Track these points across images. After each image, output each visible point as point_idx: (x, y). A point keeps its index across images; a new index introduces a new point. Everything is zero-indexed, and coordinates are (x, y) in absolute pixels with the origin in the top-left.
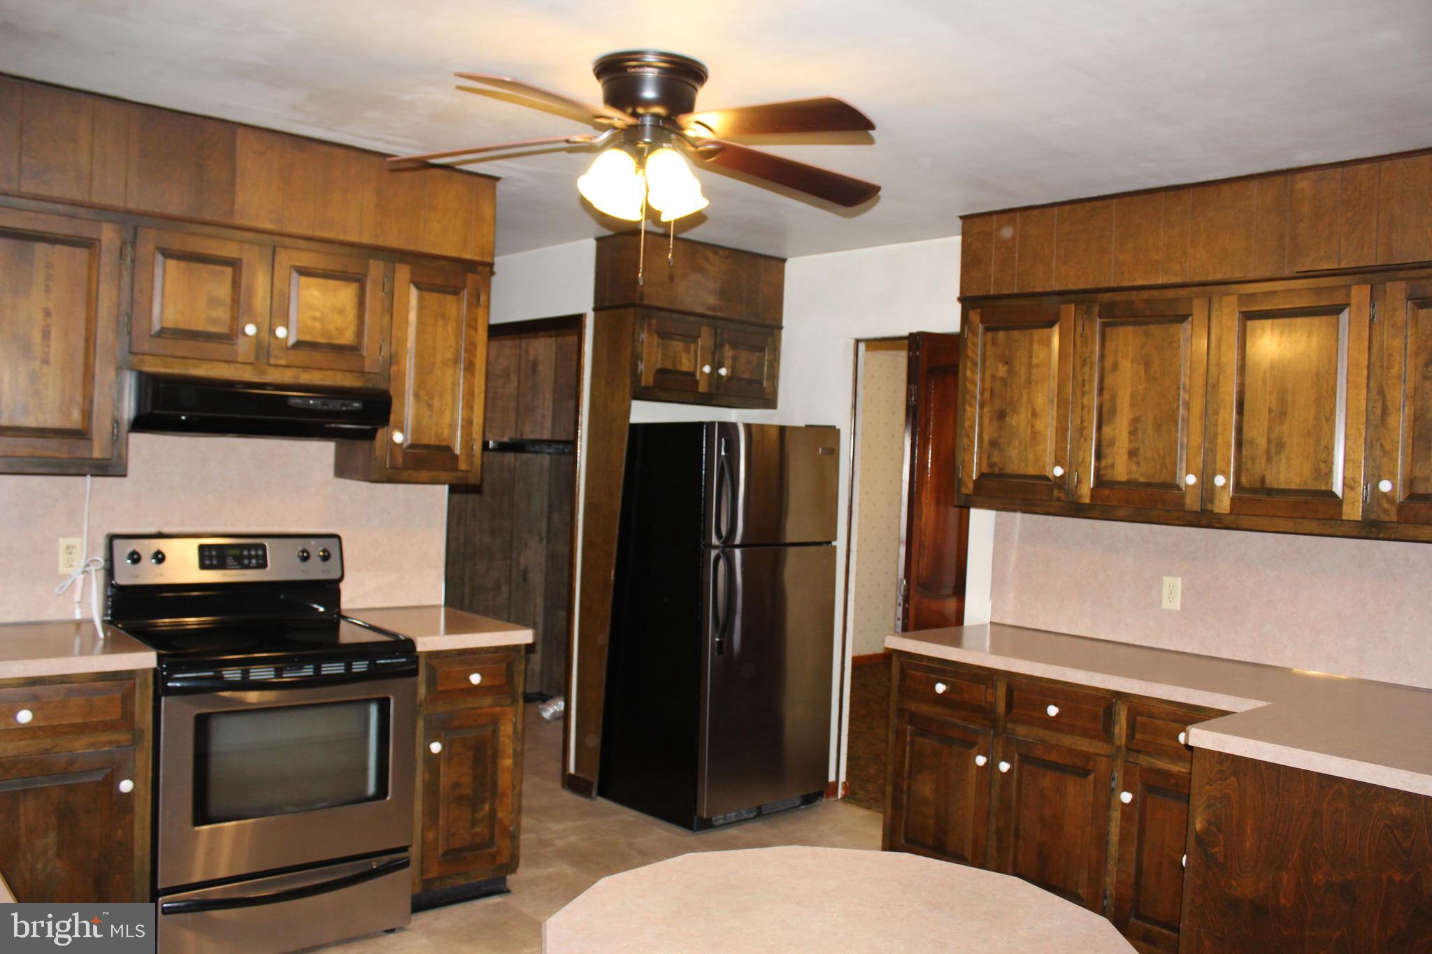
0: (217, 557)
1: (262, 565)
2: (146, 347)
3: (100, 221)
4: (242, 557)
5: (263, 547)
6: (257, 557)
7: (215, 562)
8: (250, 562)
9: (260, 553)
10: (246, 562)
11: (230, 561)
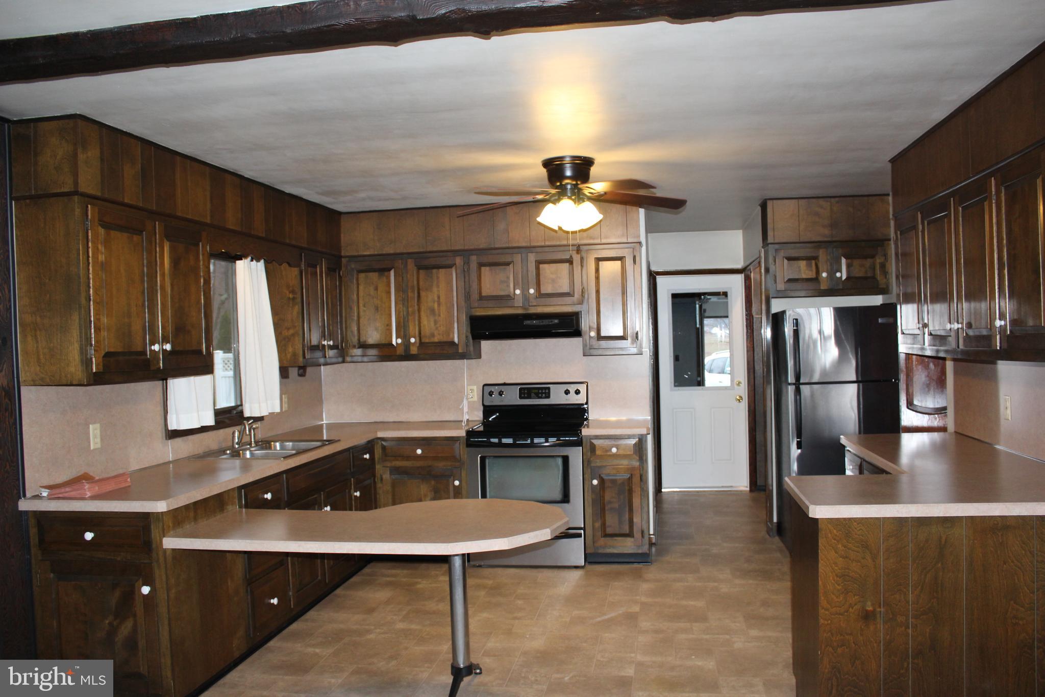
0: (527, 393)
1: (548, 396)
2: (476, 305)
3: (455, 256)
4: (539, 393)
5: (549, 388)
6: (545, 393)
7: (526, 396)
8: (542, 396)
9: (547, 391)
10: (540, 395)
11: (533, 395)
